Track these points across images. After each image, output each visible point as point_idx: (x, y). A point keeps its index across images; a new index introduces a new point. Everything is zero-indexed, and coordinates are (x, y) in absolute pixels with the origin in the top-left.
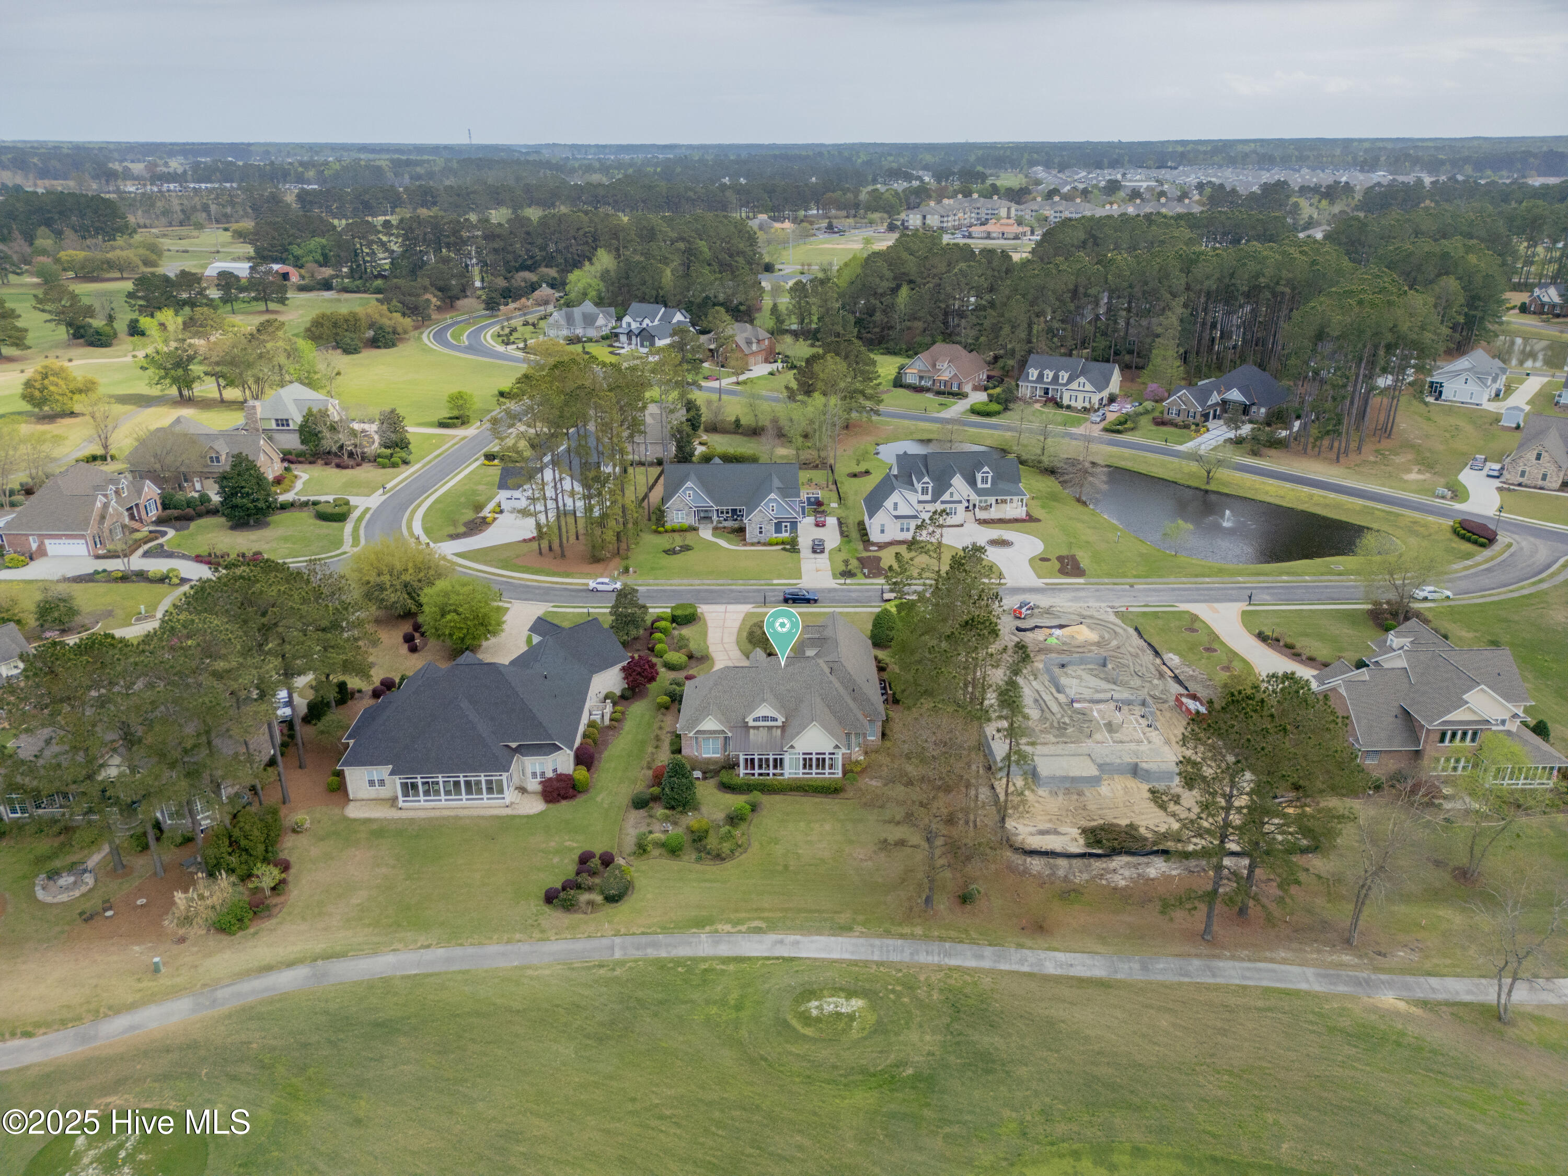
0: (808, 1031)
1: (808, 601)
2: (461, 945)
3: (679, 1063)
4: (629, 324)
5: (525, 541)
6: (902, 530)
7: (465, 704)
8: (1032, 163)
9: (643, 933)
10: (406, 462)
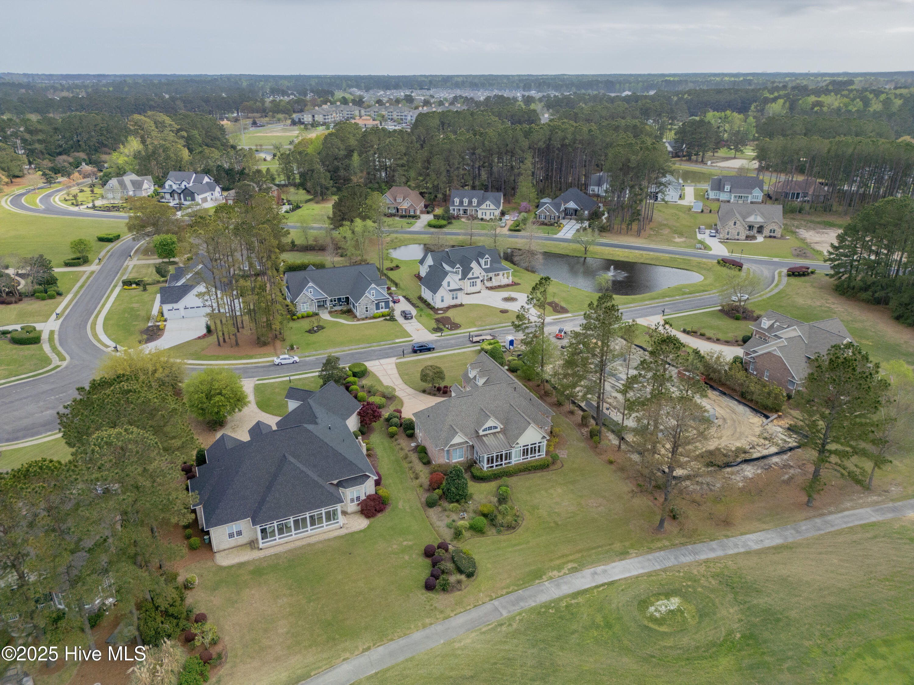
0: (663, 629)
1: (429, 350)
2: (392, 640)
3: (605, 678)
4: (171, 186)
5: (199, 338)
6: (453, 298)
7: (292, 460)
8: (350, 87)
9: (508, 593)
10: (59, 294)
